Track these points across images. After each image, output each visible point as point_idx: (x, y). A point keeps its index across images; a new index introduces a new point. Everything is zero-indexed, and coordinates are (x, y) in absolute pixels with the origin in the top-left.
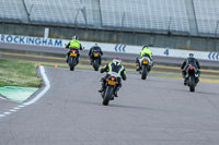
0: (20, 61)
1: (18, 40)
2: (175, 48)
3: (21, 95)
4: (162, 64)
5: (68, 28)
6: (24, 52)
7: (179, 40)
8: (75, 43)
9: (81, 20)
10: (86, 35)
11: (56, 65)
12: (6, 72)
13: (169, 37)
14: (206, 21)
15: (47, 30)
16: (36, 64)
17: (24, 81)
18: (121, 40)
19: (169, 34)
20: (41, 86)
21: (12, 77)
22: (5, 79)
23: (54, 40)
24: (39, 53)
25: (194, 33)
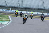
0: (5, 15)
1: (4, 10)
2: (39, 12)
3: (5, 23)
4: (37, 16)
5: (16, 8)
6: (6, 13)
7: (40, 10)
8: (17, 11)
9: (18, 6)
10: (20, 9)
11: (13, 16)
12: (2, 18)
13: (38, 10)
14: (46, 6)
15: (11, 8)
16: (8, 16)
17: (6, 20)
18: (27, 10)
19: (38, 9)
20: (9, 21)
21: (3, 19)
22: (2, 19)
23: (12, 11)
24: (9, 13)
25: (44, 9)
